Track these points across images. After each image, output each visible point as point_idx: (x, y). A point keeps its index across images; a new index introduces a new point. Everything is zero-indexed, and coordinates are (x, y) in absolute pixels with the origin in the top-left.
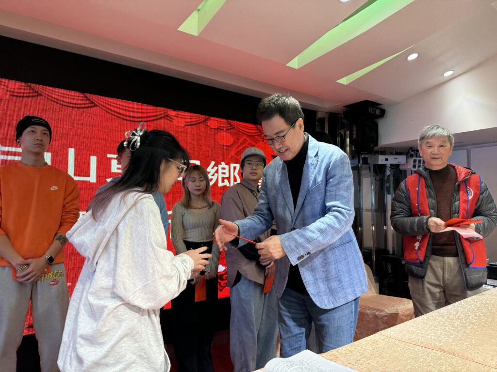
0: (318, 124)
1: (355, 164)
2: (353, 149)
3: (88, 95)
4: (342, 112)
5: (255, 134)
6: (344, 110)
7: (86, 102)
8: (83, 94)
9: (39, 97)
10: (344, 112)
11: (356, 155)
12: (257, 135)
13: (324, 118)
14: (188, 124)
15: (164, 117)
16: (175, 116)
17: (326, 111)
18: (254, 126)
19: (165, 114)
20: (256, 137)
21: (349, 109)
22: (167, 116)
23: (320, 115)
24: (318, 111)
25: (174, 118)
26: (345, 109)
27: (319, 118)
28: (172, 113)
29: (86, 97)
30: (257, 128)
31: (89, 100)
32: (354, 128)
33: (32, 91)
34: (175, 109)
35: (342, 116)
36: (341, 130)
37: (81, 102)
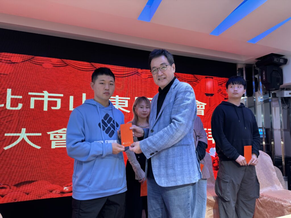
0: (239, 72)
1: (266, 98)
2: (265, 88)
3: (93, 64)
4: (255, 63)
5: (193, 81)
6: (256, 62)
7: (92, 67)
8: (90, 63)
9: (68, 66)
10: (256, 63)
11: (268, 92)
12: (194, 81)
13: (243, 68)
14: (150, 76)
15: (135, 73)
16: (142, 73)
17: (244, 63)
18: (192, 75)
19: (137, 72)
20: (195, 82)
21: (260, 60)
22: (137, 73)
23: (239, 66)
24: (238, 64)
25: (141, 73)
26: (258, 60)
27: (239, 69)
28: (140, 71)
29: (92, 65)
30: (195, 76)
31: (93, 66)
32: (264, 73)
33: (64, 63)
34: (141, 69)
35: (256, 66)
36: (255, 75)
37: (90, 68)
